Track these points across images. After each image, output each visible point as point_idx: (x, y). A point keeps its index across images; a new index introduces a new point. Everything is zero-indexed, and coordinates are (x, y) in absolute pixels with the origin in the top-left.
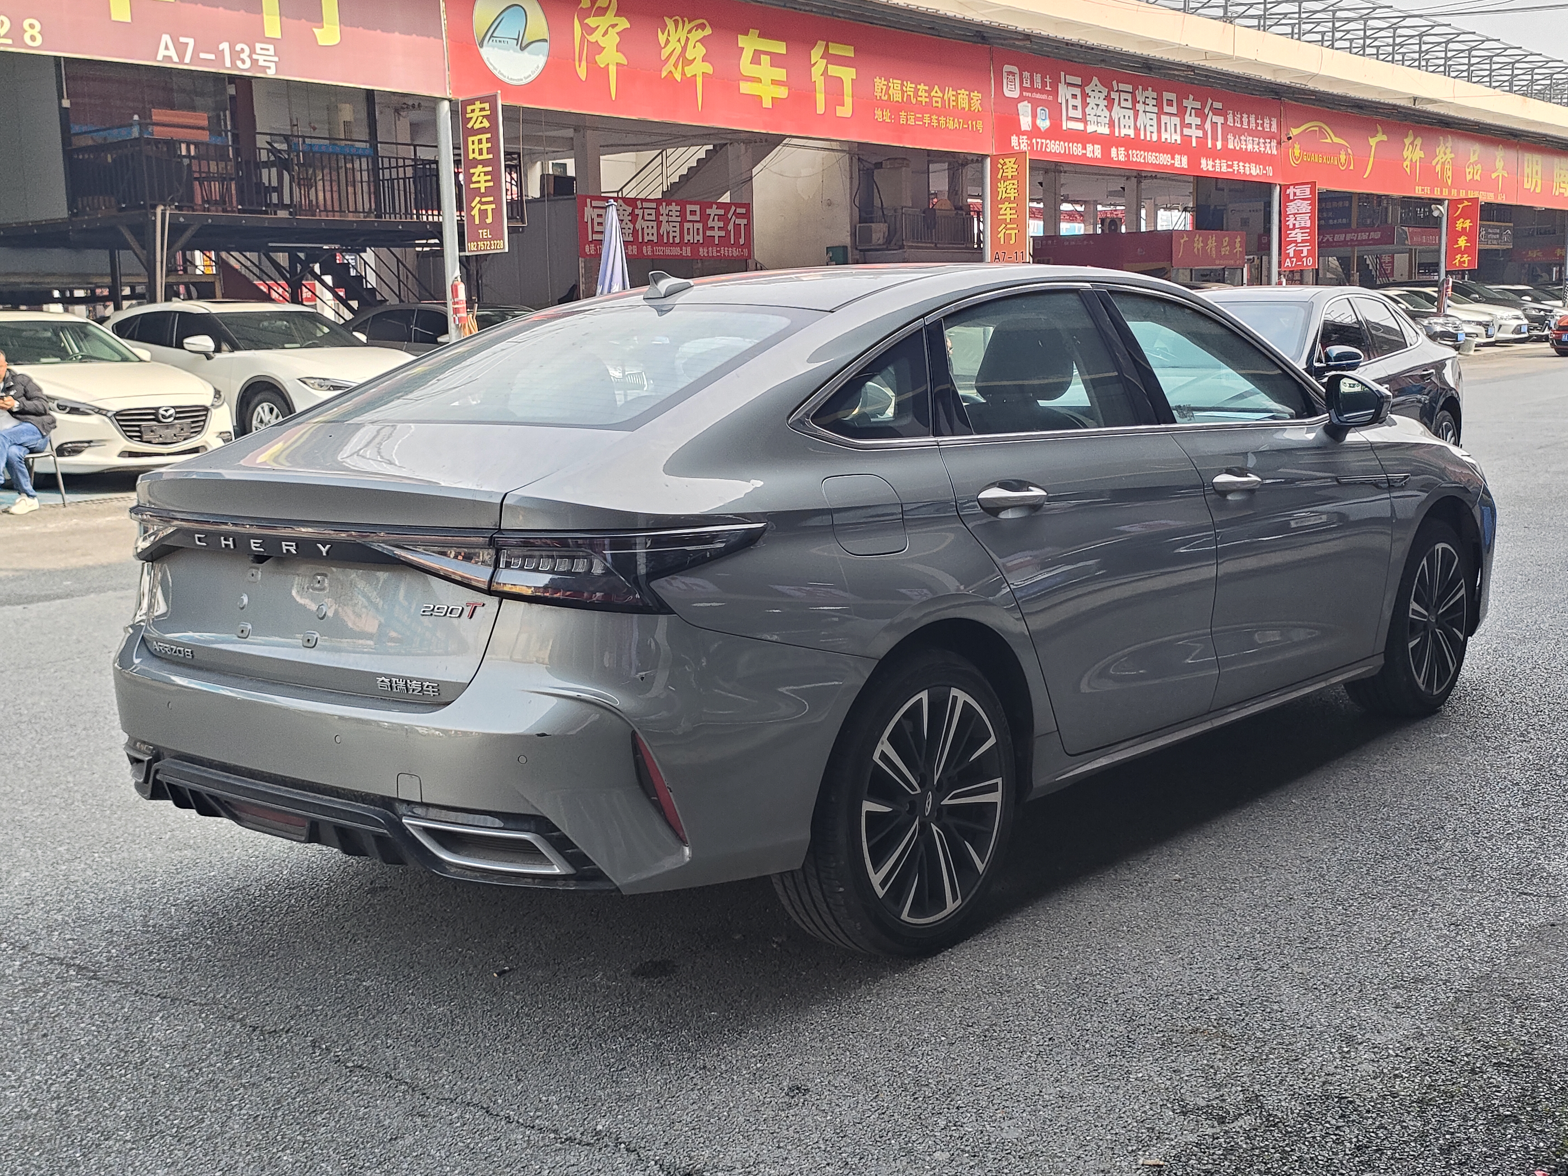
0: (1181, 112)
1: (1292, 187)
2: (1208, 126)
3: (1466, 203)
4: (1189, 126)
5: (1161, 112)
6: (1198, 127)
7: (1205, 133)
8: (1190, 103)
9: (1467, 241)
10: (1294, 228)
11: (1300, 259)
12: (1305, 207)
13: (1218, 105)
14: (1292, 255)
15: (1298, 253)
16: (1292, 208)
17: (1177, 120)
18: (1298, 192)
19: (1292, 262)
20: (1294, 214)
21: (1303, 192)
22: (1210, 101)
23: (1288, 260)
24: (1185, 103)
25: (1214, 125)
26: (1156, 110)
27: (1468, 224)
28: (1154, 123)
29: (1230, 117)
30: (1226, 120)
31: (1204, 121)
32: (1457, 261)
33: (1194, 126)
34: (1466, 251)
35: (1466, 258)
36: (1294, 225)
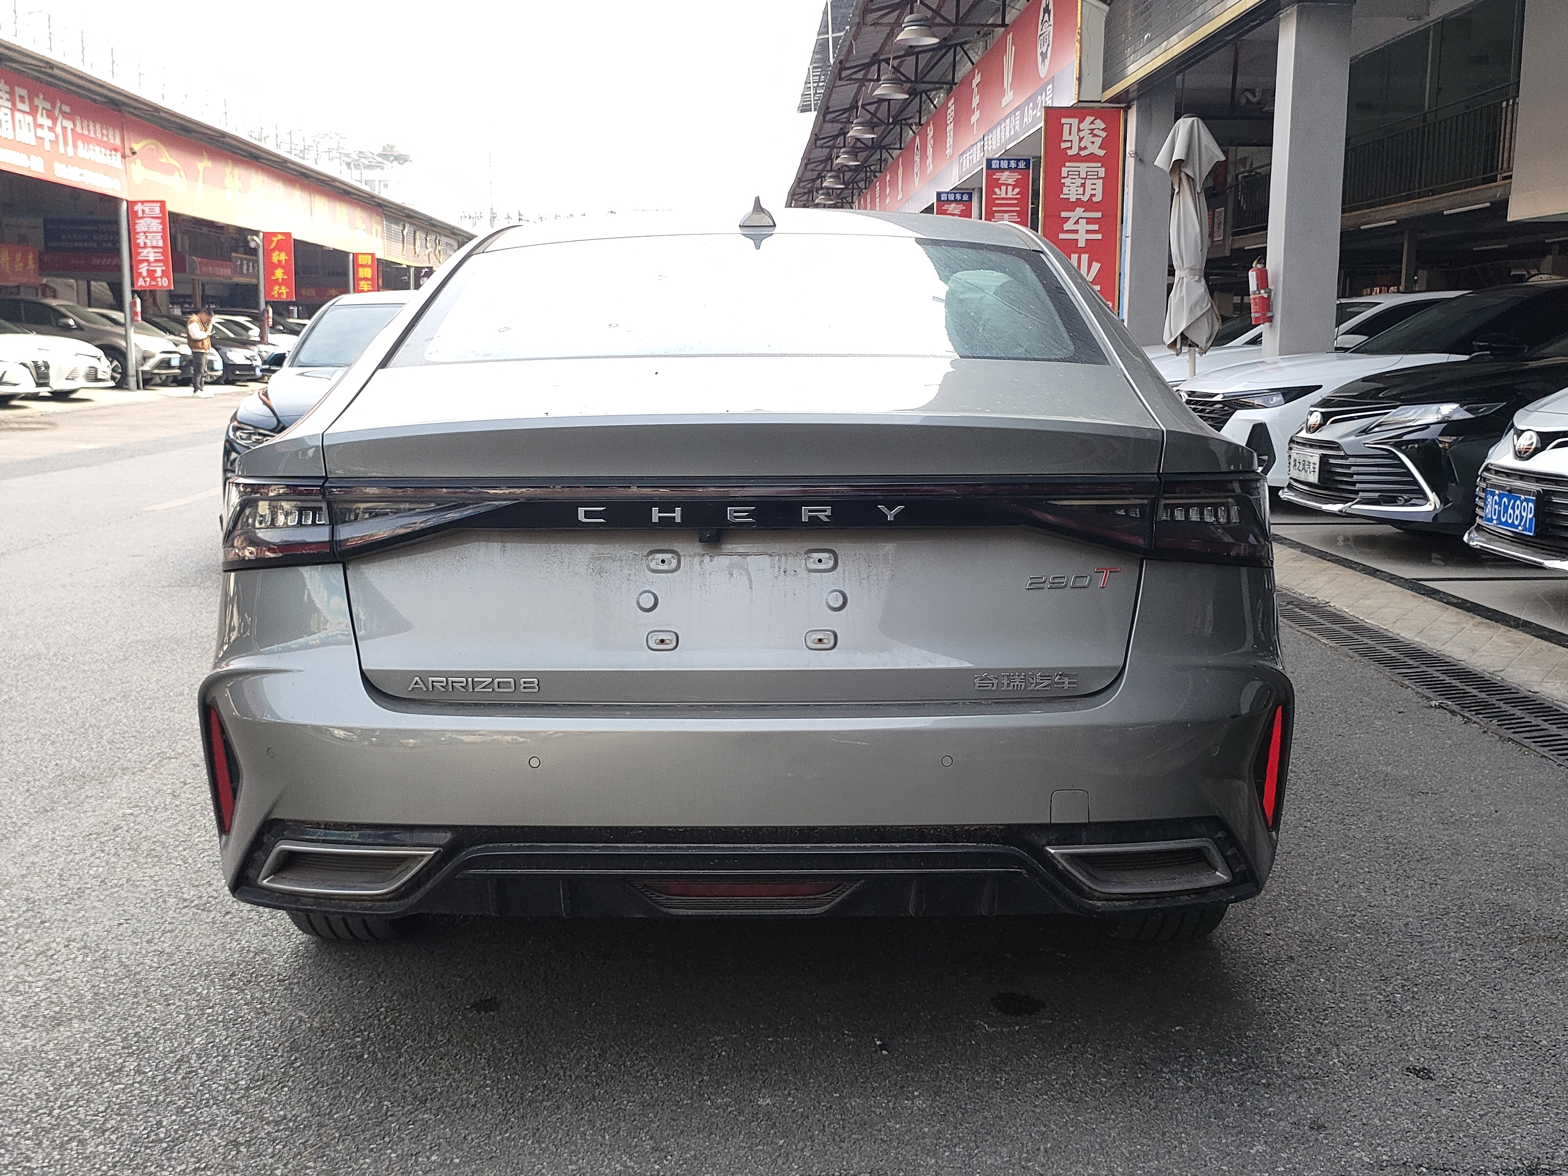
0: (33, 111)
1: (140, 204)
2: (59, 129)
3: (280, 237)
4: (41, 126)
5: (14, 109)
6: (51, 129)
7: (57, 136)
8: (39, 102)
9: (284, 273)
10: (145, 247)
11: (154, 278)
12: (156, 225)
13: (66, 109)
14: (145, 274)
15: (151, 273)
16: (141, 226)
17: (29, 119)
18: (147, 210)
19: (145, 282)
20: (145, 233)
21: (151, 210)
22: (59, 104)
23: (141, 279)
24: (37, 102)
25: (64, 129)
26: (9, 104)
27: (283, 257)
28: (9, 118)
29: (78, 123)
30: (75, 125)
31: (55, 124)
32: (275, 292)
33: (46, 127)
34: (284, 282)
35: (284, 290)
36: (145, 243)
